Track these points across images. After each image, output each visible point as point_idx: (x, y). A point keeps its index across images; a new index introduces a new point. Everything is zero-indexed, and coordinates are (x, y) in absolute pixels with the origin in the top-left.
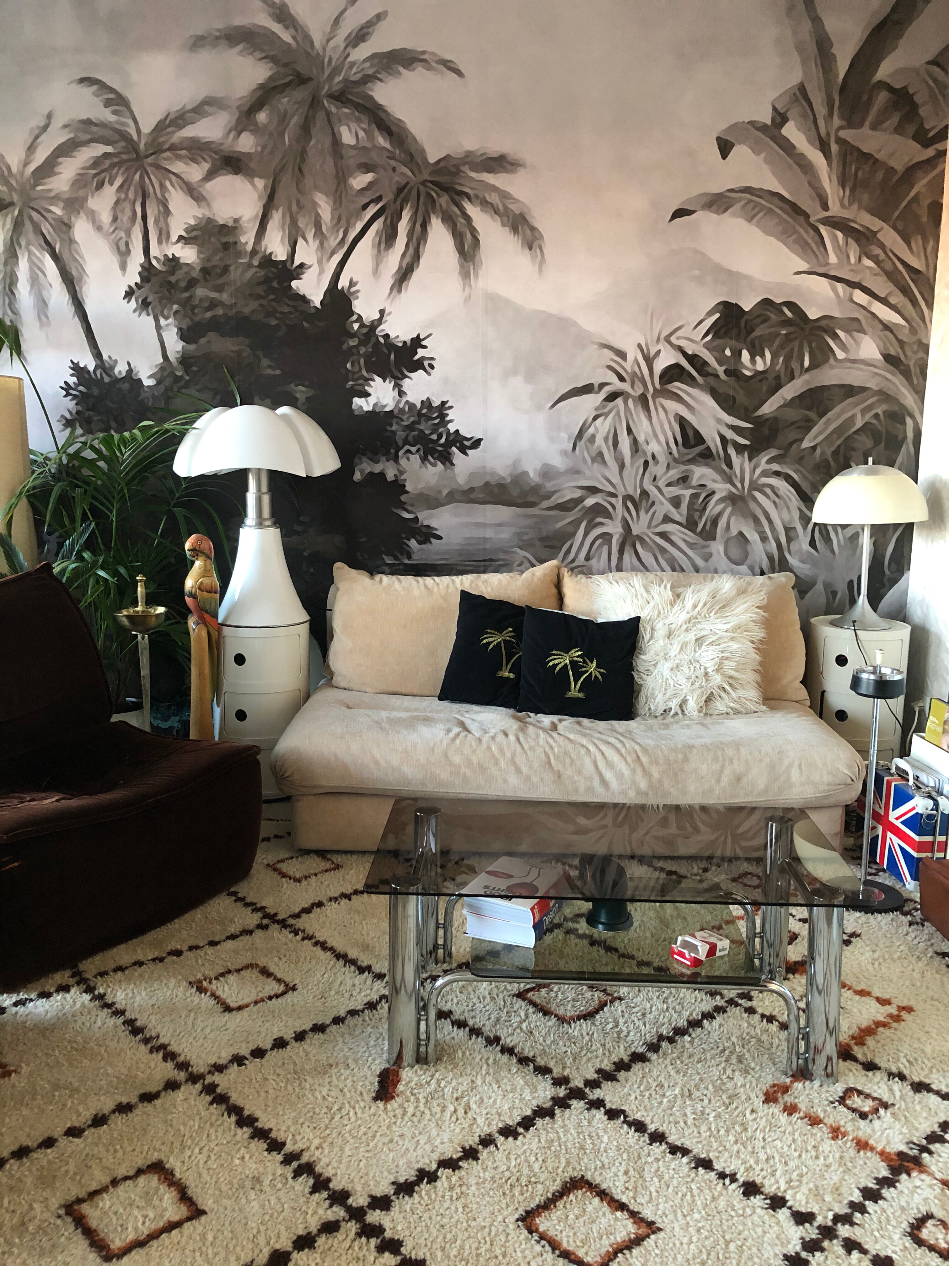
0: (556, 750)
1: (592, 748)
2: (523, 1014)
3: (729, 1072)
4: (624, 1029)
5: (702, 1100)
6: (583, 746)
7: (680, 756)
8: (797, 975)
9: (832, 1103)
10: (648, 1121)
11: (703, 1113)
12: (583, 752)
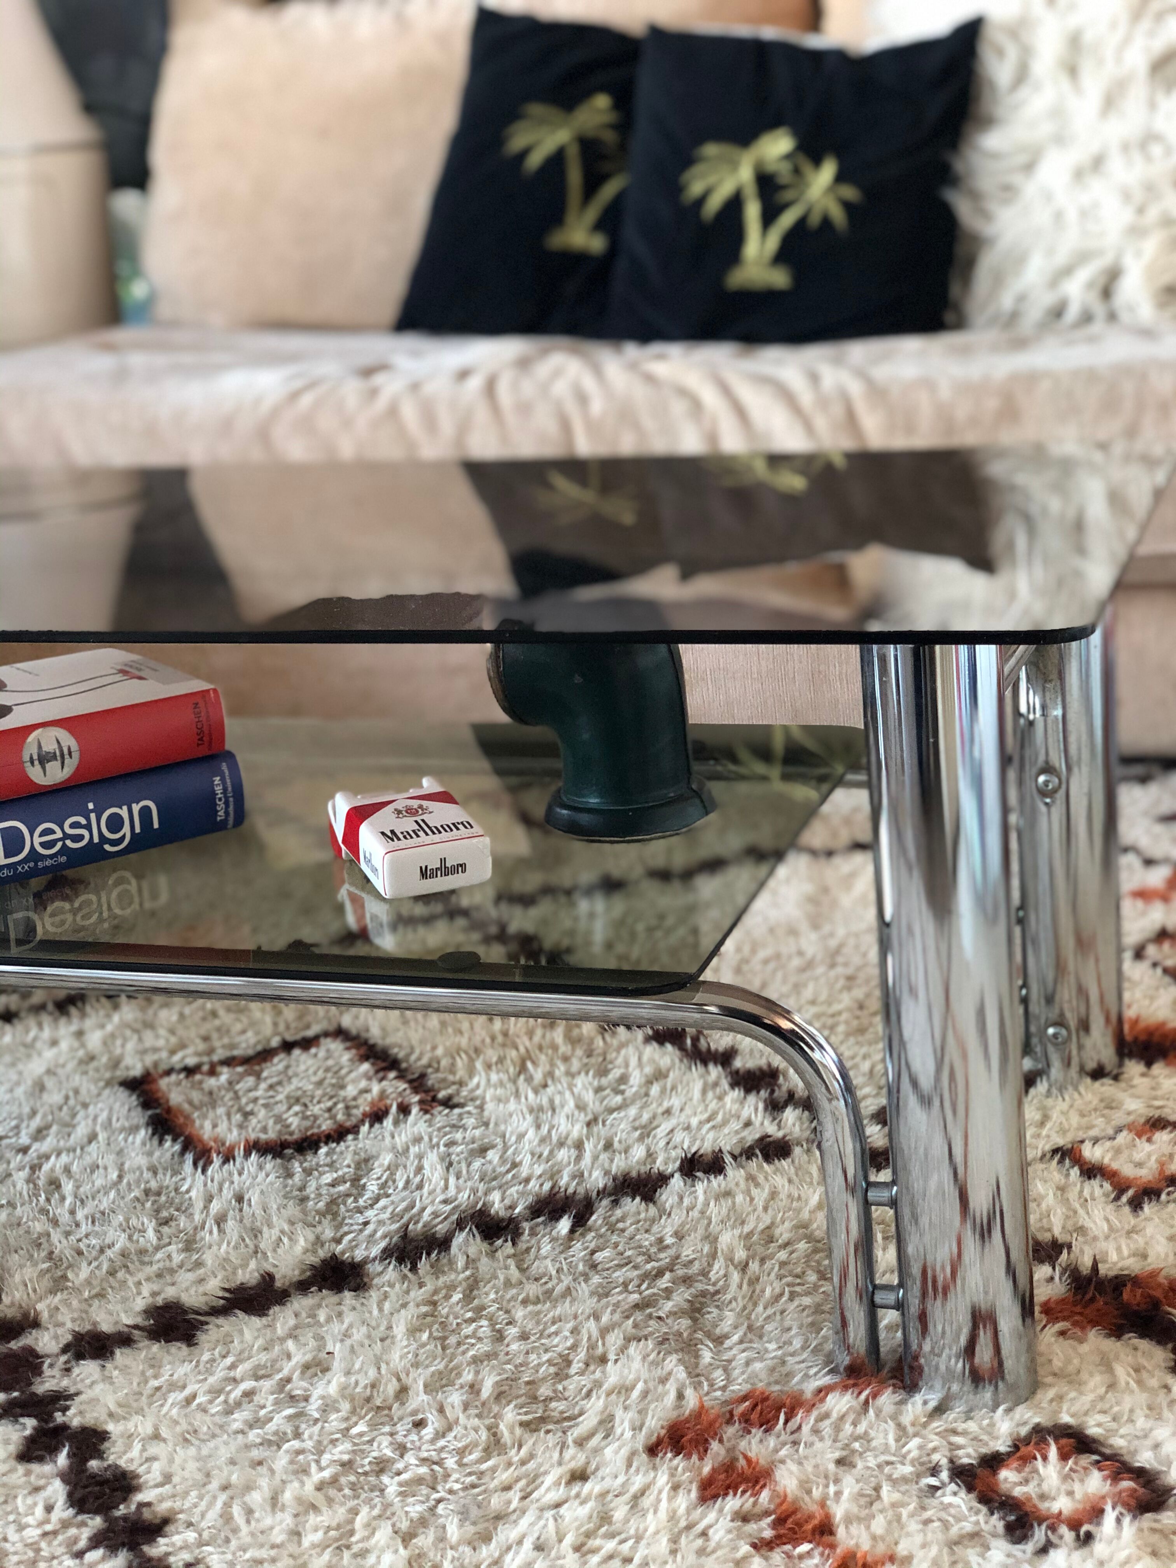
0: (597, 406)
1: (710, 397)
2: (81, 1131)
3: (614, 1339)
4: (372, 1187)
5: (419, 1424)
6: (683, 392)
7: (992, 404)
8: (1158, 1069)
9: (934, 1471)
10: (151, 1474)
11: (381, 1466)
12: (678, 407)
